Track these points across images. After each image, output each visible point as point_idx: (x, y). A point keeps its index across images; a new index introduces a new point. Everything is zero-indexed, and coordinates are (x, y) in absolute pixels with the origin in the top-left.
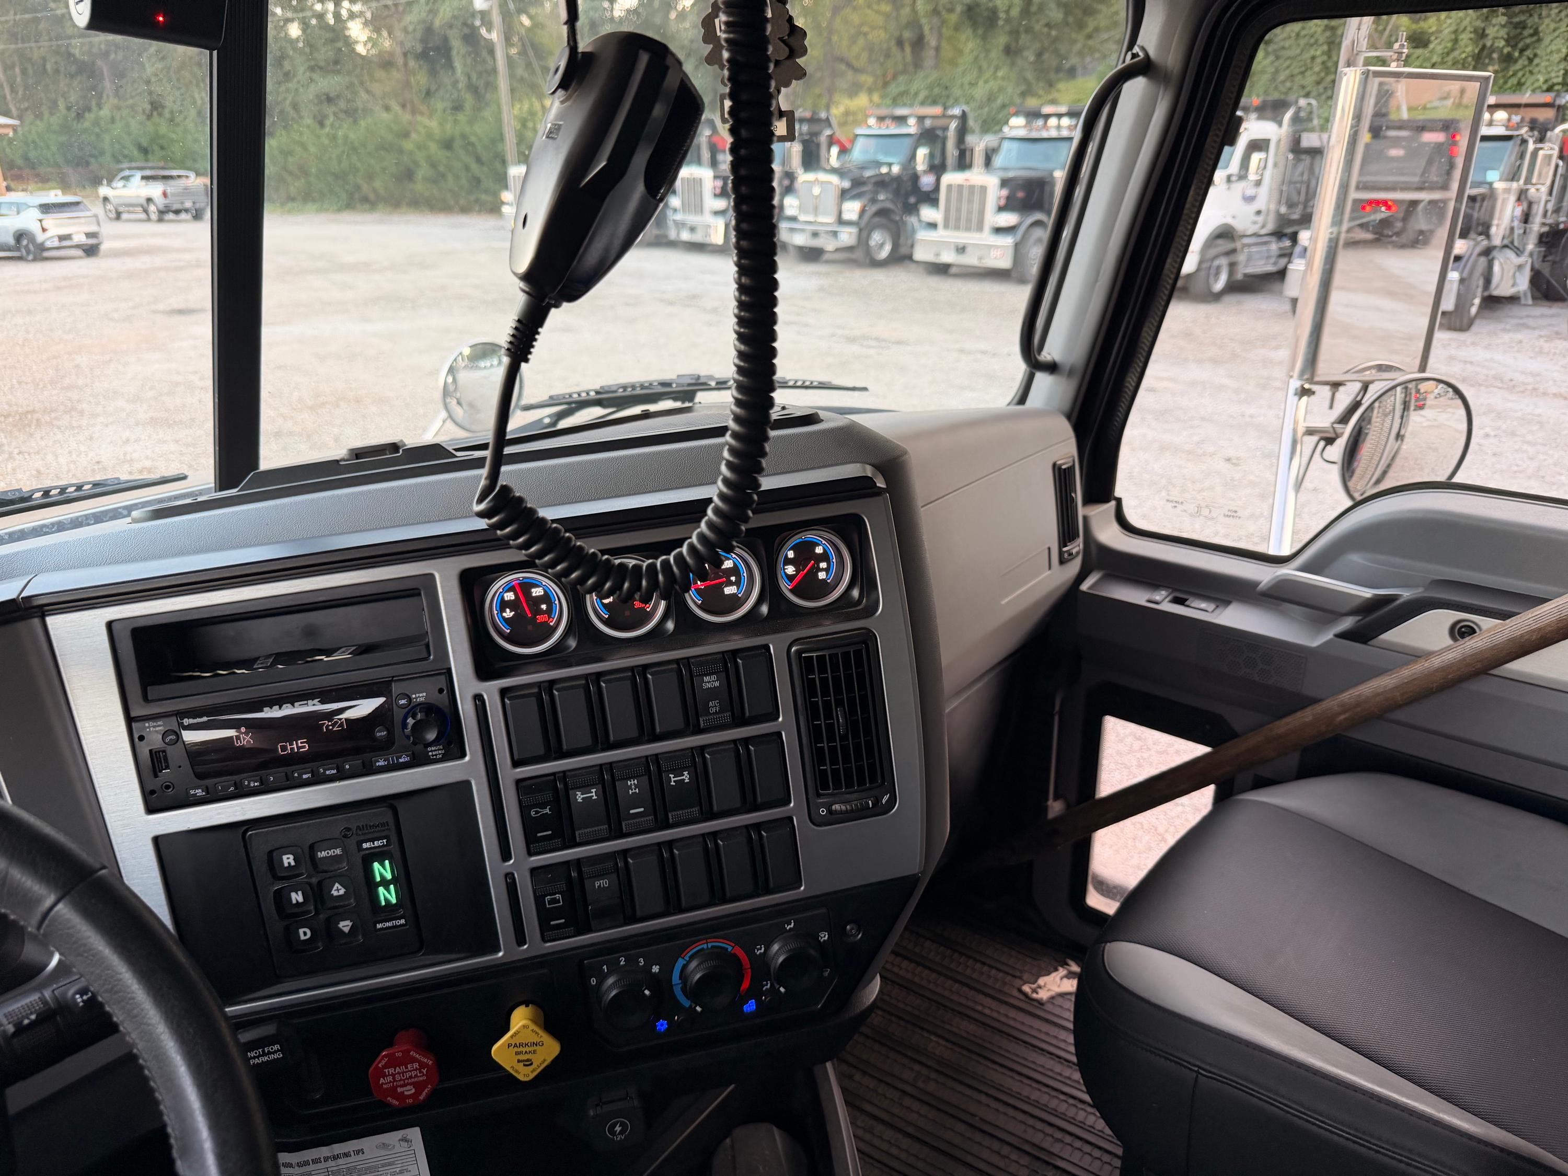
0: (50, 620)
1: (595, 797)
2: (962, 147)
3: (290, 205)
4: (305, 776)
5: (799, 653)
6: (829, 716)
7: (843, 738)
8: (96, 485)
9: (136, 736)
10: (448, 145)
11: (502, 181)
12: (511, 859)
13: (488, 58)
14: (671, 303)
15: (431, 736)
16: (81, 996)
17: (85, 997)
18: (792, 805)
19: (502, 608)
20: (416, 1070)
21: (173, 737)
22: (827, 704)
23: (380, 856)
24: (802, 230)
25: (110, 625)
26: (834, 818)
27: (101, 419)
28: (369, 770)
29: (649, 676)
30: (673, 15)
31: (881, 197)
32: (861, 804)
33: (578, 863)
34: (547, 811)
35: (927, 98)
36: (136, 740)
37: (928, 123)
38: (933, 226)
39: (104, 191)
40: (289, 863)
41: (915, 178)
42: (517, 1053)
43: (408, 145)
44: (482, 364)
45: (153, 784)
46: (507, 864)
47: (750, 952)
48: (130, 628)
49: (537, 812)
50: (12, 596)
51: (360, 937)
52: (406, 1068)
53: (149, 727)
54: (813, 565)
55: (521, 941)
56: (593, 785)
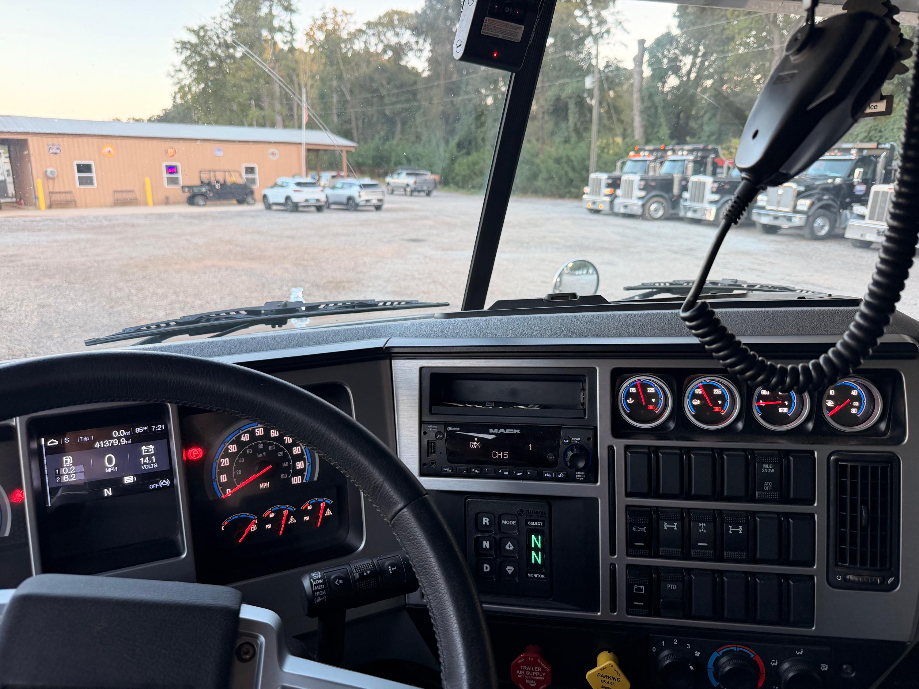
0: (394, 362)
1: (676, 529)
2: (889, 168)
3: (473, 190)
4: (505, 473)
5: (836, 461)
6: (854, 509)
7: (863, 529)
8: (407, 303)
9: (422, 432)
10: (558, 161)
11: (585, 181)
12: (615, 555)
13: (588, 115)
14: (676, 252)
15: (581, 464)
16: (391, 568)
17: (393, 569)
18: (815, 567)
19: (627, 398)
20: (539, 672)
21: (441, 436)
22: (853, 503)
23: (536, 531)
24: (768, 215)
25: (421, 369)
26: (847, 585)
27: (371, 289)
28: (540, 478)
29: (725, 457)
30: (699, 89)
31: (826, 197)
32: (871, 579)
33: (657, 569)
34: (644, 530)
35: (866, 137)
36: (422, 434)
37: (865, 153)
38: (862, 217)
39: (388, 179)
40: (486, 523)
41: (852, 186)
42: (603, 681)
43: (537, 161)
44: (577, 273)
45: (426, 460)
46: (612, 557)
47: (767, 663)
48: (430, 373)
49: (637, 529)
50: (382, 346)
51: (517, 579)
52: (534, 669)
53: (430, 428)
54: (849, 402)
55: (613, 610)
56: (676, 521)
